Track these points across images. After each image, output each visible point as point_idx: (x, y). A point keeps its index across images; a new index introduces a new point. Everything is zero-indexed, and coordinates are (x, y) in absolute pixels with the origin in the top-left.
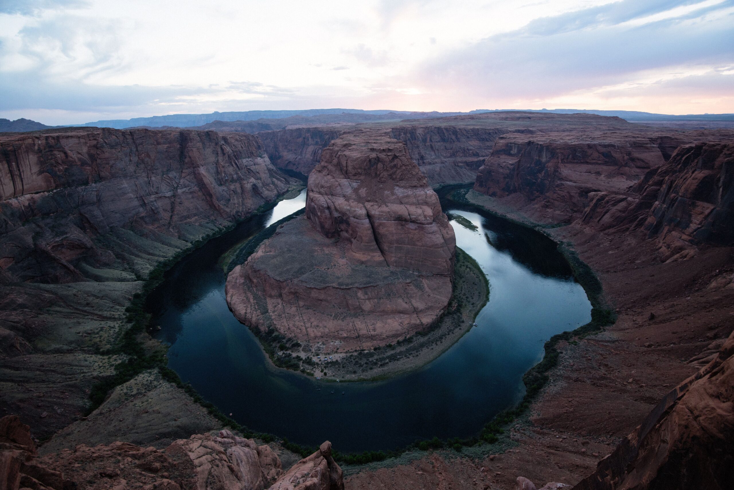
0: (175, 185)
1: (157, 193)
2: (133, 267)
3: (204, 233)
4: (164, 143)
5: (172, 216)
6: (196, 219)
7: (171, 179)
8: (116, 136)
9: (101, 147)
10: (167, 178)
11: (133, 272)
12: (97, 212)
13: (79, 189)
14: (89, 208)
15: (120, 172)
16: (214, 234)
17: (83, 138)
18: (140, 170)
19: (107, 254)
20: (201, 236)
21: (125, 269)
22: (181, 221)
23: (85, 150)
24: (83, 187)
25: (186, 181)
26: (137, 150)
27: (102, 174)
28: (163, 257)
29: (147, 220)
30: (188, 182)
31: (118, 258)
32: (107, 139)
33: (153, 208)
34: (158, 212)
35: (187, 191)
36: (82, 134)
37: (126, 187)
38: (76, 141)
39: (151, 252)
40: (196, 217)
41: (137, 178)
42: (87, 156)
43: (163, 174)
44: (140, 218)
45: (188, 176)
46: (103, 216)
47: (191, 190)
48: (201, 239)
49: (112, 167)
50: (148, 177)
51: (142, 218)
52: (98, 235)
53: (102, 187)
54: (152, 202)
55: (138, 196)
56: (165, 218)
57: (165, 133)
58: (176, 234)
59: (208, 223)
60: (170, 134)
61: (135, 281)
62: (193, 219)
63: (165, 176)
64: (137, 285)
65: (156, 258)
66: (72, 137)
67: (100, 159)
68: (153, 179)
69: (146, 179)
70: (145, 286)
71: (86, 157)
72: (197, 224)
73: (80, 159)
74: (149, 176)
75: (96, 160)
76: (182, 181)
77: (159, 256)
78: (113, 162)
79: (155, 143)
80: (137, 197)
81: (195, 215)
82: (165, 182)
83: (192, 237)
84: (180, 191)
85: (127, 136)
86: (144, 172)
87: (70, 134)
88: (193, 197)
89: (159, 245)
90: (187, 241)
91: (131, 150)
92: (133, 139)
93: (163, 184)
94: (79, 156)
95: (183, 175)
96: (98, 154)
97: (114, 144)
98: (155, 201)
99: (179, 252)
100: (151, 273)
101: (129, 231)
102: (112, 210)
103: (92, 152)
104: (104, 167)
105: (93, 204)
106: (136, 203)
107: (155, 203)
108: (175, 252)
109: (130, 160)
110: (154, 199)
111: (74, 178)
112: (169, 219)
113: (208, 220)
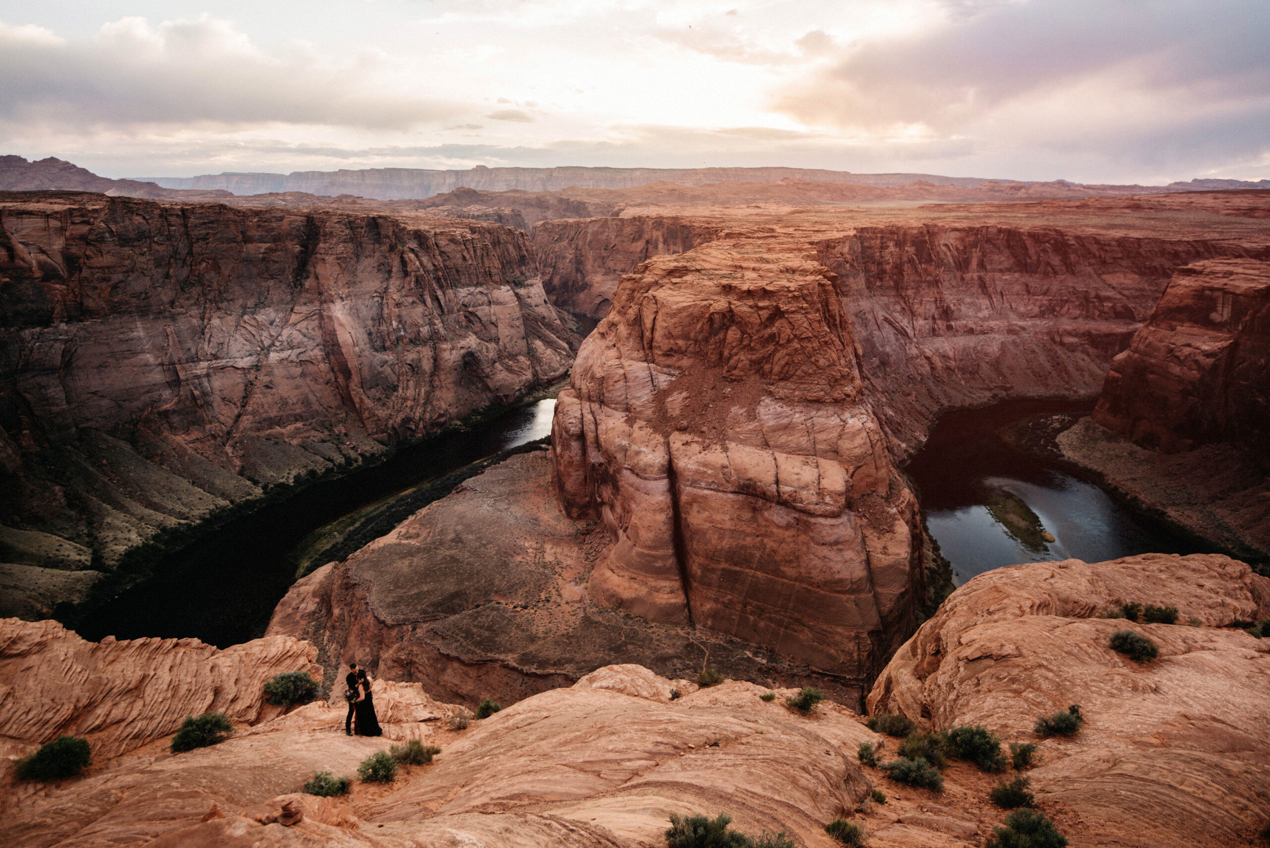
0: (267, 343)
1: (215, 357)
2: (96, 533)
3: (305, 467)
4: (261, 240)
5: (239, 416)
6: (297, 429)
7: (259, 326)
8: (144, 218)
9: (96, 240)
10: (253, 322)
11: (89, 545)
12: (55, 391)
13: (27, 333)
14: (38, 379)
15: (134, 300)
16: (329, 471)
17: (56, 219)
18: (188, 299)
19: (47, 494)
20: (294, 473)
21: (79, 536)
22: (258, 430)
23: (58, 244)
24: (38, 329)
25: (295, 332)
26: (190, 253)
27: (90, 303)
28: (181, 515)
29: (175, 419)
30: (301, 337)
31: (70, 506)
32: (116, 222)
33: (196, 393)
34: (209, 404)
35: (293, 357)
36: (57, 208)
37: (140, 338)
38: (40, 223)
39: (156, 500)
40: (299, 425)
41: (173, 318)
42: (59, 259)
43: (244, 314)
44: (160, 414)
45: (305, 323)
46: (69, 402)
47: (303, 357)
48: (291, 482)
49: (115, 287)
50: (202, 319)
51: (165, 414)
52: (46, 445)
53: (82, 333)
54: (198, 377)
55: (166, 360)
56: (222, 418)
57: (268, 216)
58: (238, 462)
59: (323, 441)
60: (281, 219)
61: (85, 568)
62: (291, 428)
63: (246, 317)
64: (79, 580)
65: (160, 517)
66: (30, 213)
67: (90, 268)
68: (216, 322)
69: (195, 322)
70: (96, 587)
71: (57, 261)
72: (295, 442)
73: (42, 265)
74: (207, 315)
75: (81, 271)
76: (286, 332)
77: (171, 513)
78: (121, 276)
79: (240, 237)
80: (162, 364)
81: (297, 418)
82: (243, 331)
83: (270, 473)
84: (274, 356)
85: (172, 219)
86: (195, 304)
87: (32, 206)
88: (303, 375)
89: (185, 484)
90: (256, 483)
91: (176, 252)
92: (186, 226)
93: (238, 336)
94: (43, 257)
95: (294, 318)
96: (88, 257)
97: (132, 235)
98: (208, 375)
99: (223, 509)
100: (132, 553)
101: (122, 443)
102: (93, 389)
103: (74, 250)
104: (96, 288)
105: (53, 370)
106: (157, 377)
107: (205, 380)
108: (212, 507)
109: (167, 276)
110: (204, 372)
111: (20, 307)
112: (230, 422)
113: (326, 433)
